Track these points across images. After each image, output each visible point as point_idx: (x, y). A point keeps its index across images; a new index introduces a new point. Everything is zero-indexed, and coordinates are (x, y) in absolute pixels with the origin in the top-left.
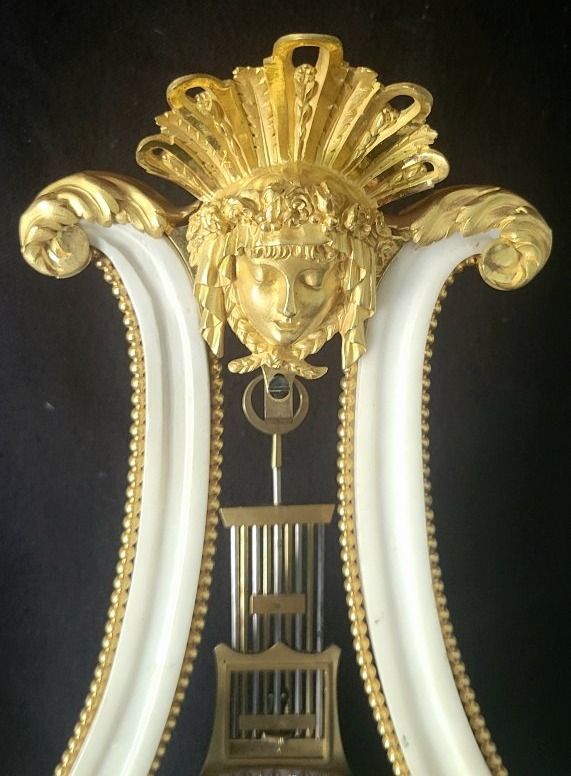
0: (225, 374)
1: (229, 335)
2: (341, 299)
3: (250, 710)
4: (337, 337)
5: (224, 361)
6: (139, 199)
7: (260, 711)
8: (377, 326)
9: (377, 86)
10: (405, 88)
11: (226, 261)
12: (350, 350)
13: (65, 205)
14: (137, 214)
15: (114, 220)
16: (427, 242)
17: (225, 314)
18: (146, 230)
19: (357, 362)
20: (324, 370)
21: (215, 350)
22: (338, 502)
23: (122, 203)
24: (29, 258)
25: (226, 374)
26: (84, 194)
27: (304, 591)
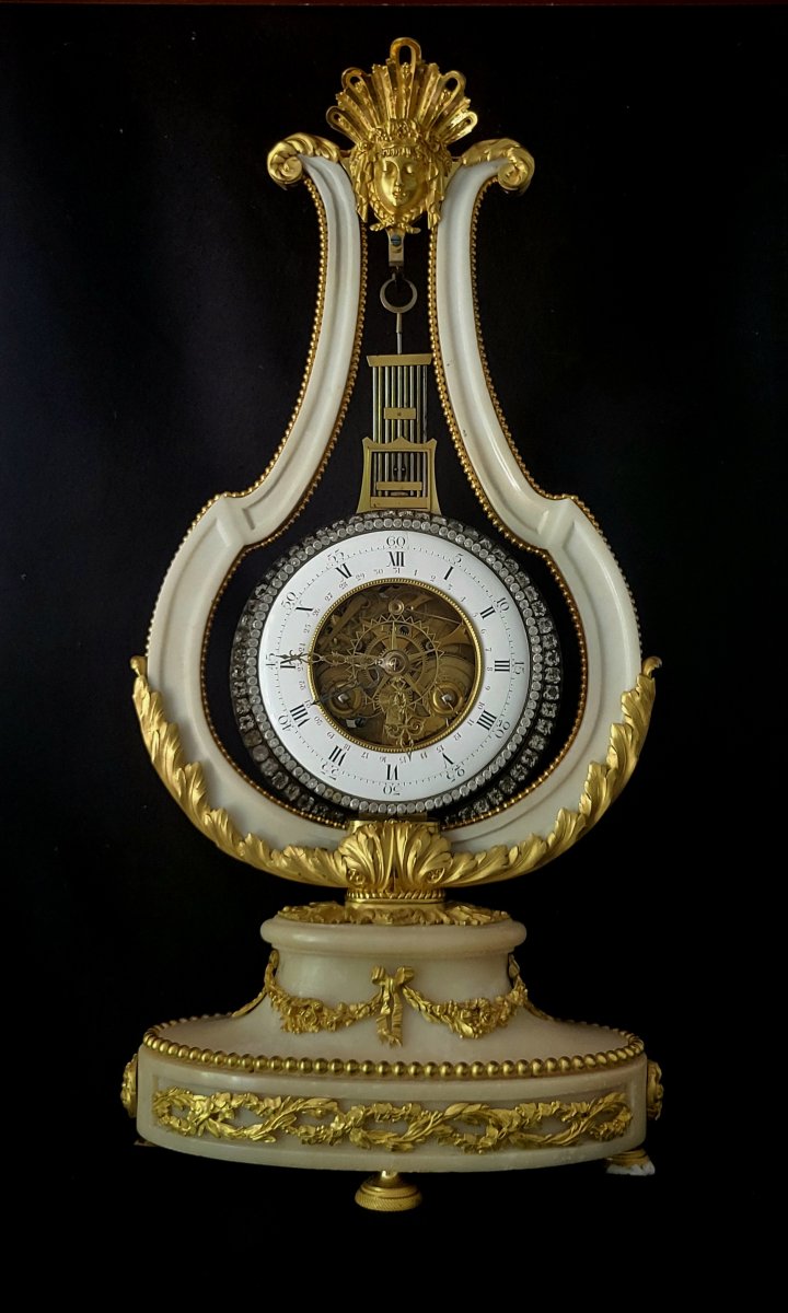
0: (369, 231)
1: (370, 211)
2: (426, 188)
3: (383, 480)
4: (425, 214)
5: (368, 225)
6: (327, 143)
7: (390, 480)
8: (446, 207)
9: (440, 75)
10: (454, 74)
11: (369, 167)
12: (433, 218)
13: (291, 145)
14: (326, 150)
15: (315, 155)
16: (471, 165)
17: (369, 199)
18: (330, 159)
19: (437, 225)
20: (418, 230)
21: (363, 218)
22: (431, 351)
23: (319, 145)
24: (272, 172)
25: (369, 233)
26: (301, 142)
27: (415, 406)
